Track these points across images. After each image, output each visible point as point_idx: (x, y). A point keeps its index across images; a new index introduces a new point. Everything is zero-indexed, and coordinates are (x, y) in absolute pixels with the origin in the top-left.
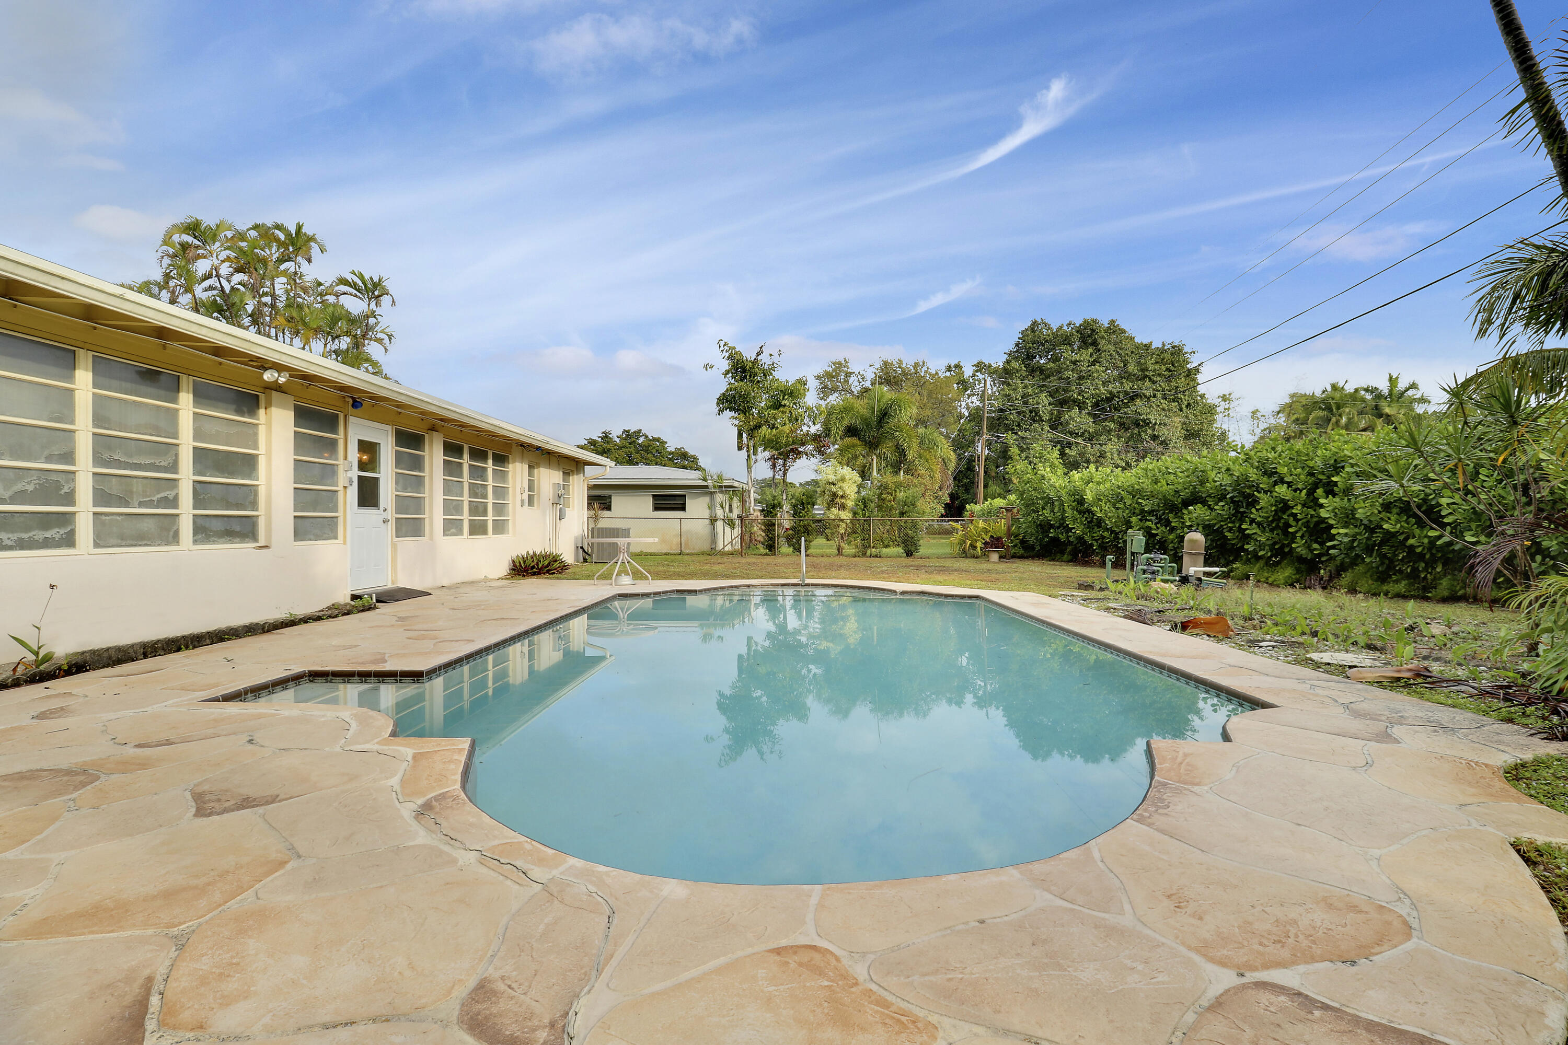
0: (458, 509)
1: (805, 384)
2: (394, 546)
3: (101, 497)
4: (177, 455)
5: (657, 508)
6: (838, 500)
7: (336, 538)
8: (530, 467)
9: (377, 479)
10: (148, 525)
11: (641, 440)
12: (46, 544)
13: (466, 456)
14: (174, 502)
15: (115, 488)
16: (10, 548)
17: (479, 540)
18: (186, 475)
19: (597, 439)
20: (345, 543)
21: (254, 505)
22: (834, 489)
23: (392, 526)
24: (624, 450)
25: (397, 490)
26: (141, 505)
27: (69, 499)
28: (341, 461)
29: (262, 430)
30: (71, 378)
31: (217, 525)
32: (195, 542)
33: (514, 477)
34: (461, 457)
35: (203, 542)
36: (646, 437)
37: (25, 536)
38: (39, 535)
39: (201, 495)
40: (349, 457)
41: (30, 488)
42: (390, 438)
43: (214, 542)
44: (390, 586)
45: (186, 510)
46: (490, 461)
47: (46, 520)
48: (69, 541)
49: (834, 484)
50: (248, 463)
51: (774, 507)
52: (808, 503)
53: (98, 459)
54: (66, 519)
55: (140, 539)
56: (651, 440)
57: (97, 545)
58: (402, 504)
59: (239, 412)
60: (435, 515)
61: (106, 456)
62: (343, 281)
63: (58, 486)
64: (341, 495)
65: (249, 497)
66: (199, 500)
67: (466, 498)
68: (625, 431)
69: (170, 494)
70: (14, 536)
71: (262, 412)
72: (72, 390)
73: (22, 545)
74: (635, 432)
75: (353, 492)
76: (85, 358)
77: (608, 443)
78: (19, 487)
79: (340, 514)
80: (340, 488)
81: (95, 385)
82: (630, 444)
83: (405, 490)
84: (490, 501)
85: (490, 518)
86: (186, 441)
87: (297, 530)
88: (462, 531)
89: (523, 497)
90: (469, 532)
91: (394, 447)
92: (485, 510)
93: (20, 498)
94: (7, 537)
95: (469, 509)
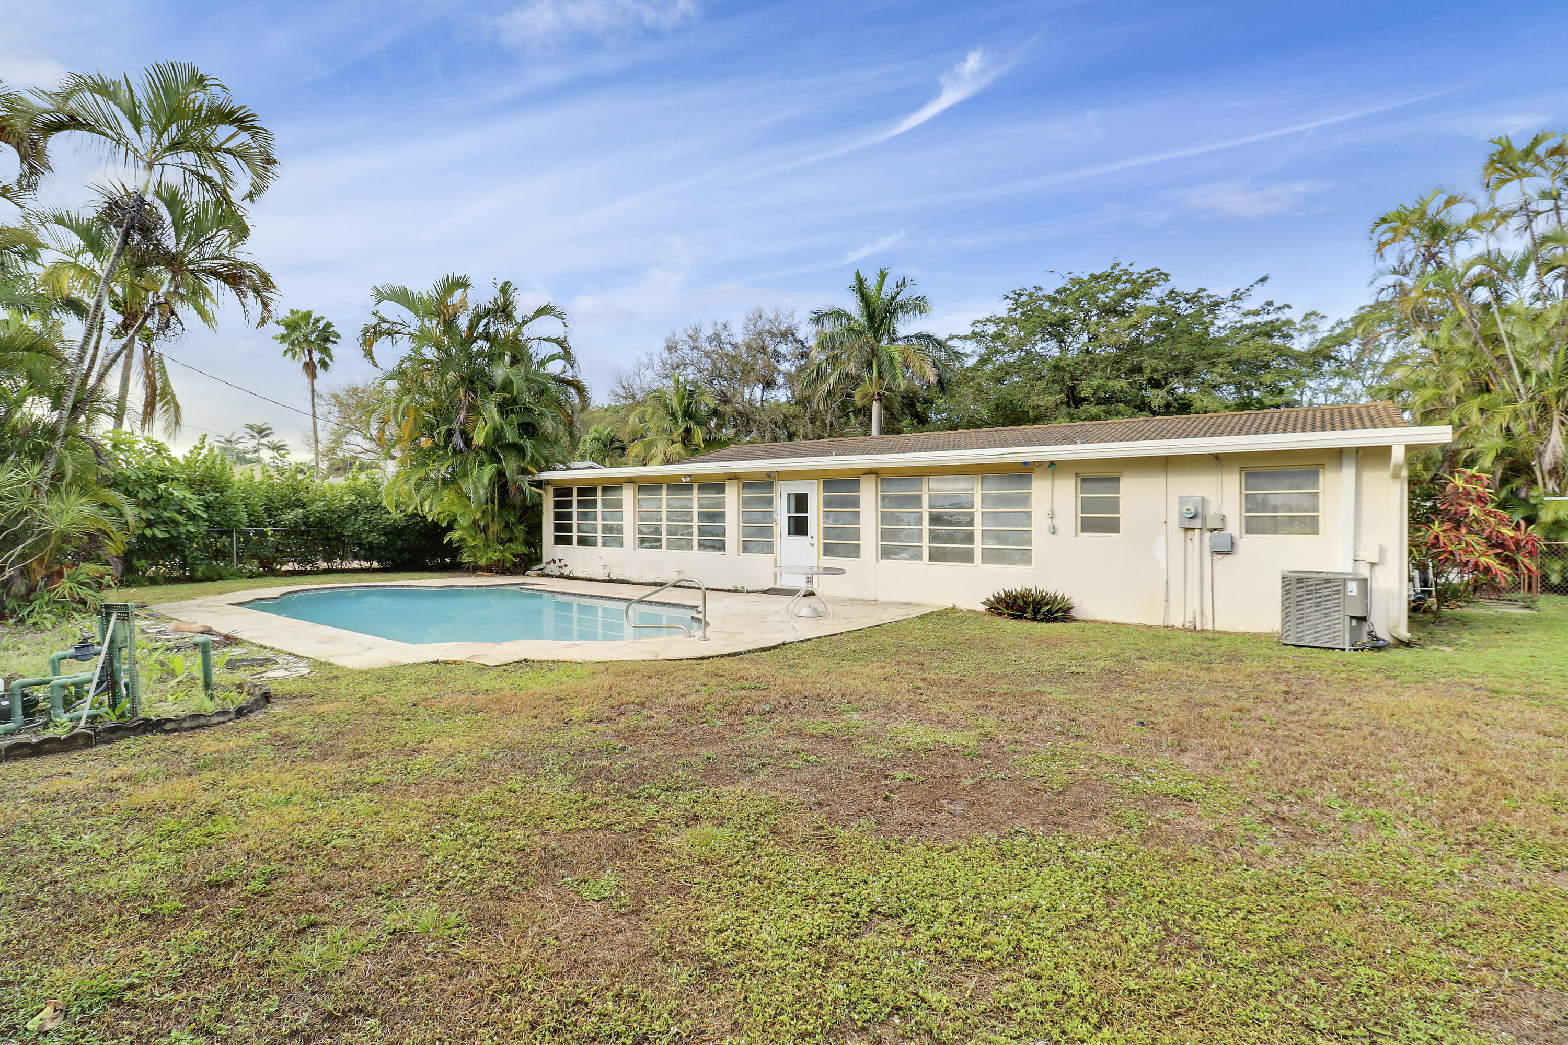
2: (819, 562)
3: (669, 532)
4: (692, 516)
7: (772, 552)
9: (806, 517)
10: (683, 542)
12: (656, 547)
13: (925, 487)
14: (691, 534)
15: (673, 529)
16: (650, 548)
18: (695, 523)
20: (778, 555)
21: (724, 535)
23: (820, 547)
26: (681, 535)
27: (661, 533)
28: (773, 509)
29: (727, 499)
30: (661, 496)
31: (707, 543)
32: (699, 550)
33: (1037, 499)
35: (702, 550)
37: (652, 545)
38: (656, 545)
39: (702, 531)
40: (781, 506)
41: (653, 530)
42: (818, 488)
43: (706, 550)
45: (695, 537)
47: (657, 540)
48: (661, 547)
50: (722, 516)
53: (668, 520)
54: (660, 540)
55: (681, 547)
57: (668, 549)
58: (830, 533)
59: (717, 493)
60: (864, 542)
61: (671, 518)
63: (658, 529)
64: (775, 528)
65: (722, 531)
66: (701, 533)
69: (690, 531)
70: (650, 545)
71: (726, 491)
72: (661, 499)
73: (652, 547)
75: (784, 526)
76: (664, 487)
78: (651, 530)
80: (774, 524)
81: (667, 496)
83: (834, 522)
84: (978, 528)
85: (978, 546)
86: (695, 511)
87: (746, 547)
88: (919, 557)
89: (1056, 522)
90: (932, 558)
91: (822, 494)
92: (970, 538)
93: (650, 533)
94: (648, 545)
95: (934, 537)
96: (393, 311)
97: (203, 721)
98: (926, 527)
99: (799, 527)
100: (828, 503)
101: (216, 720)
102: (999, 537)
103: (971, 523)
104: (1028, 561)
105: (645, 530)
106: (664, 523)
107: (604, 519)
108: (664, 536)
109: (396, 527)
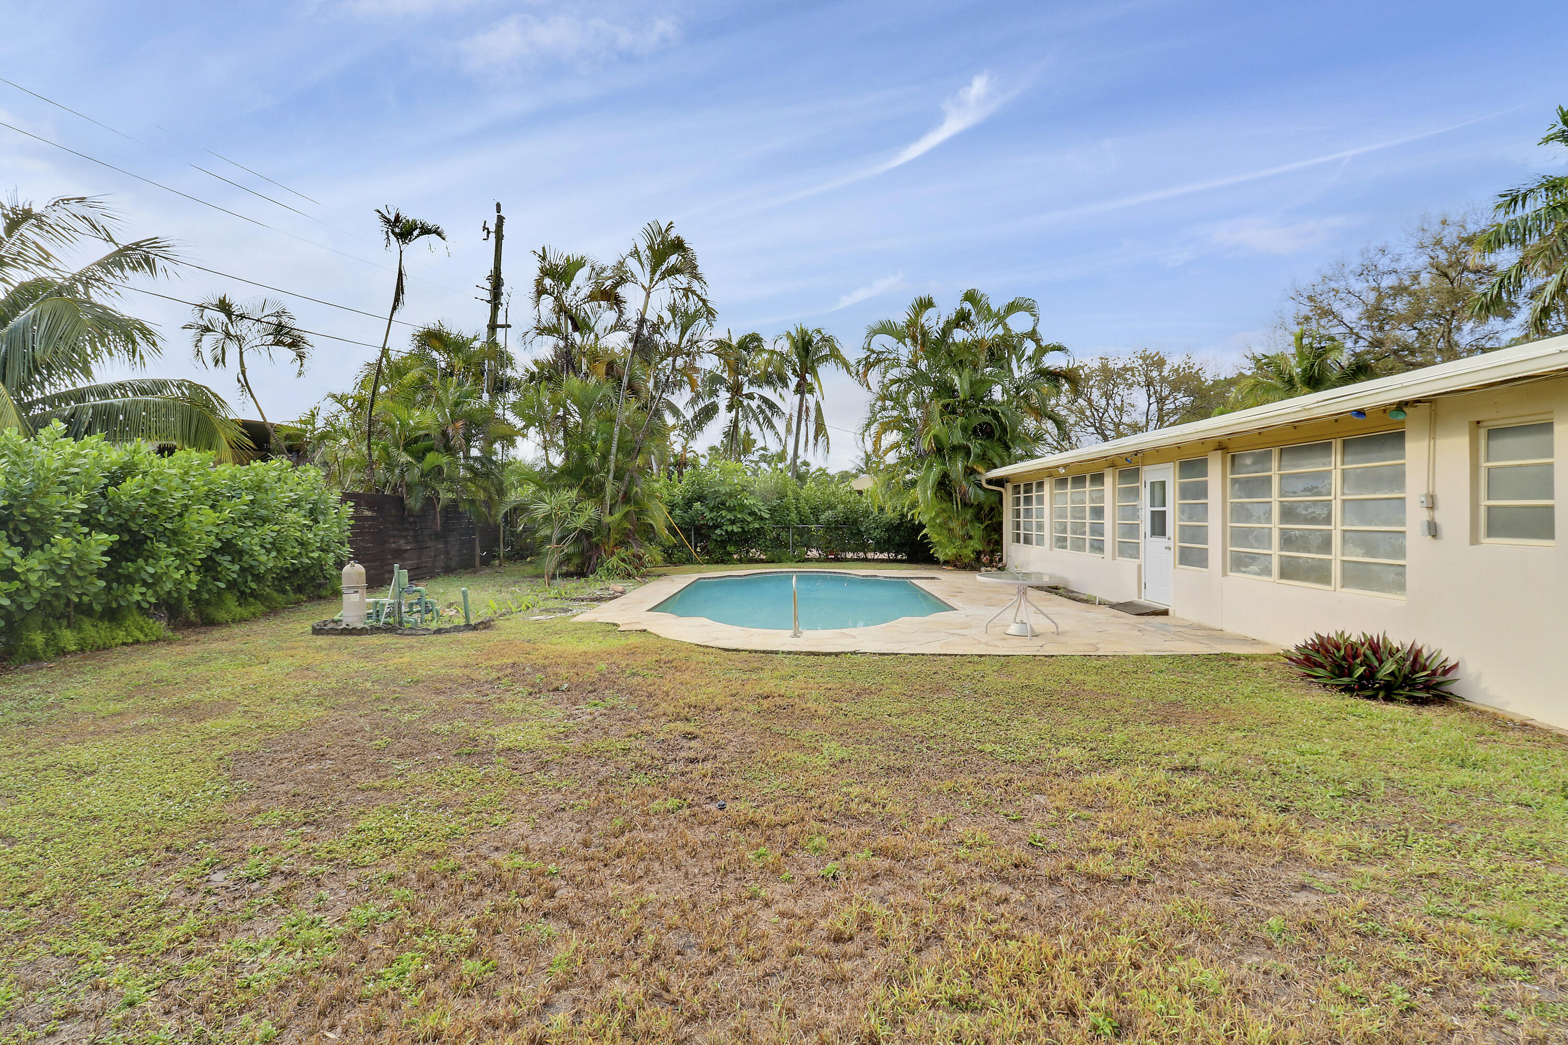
3: (1072, 531)
7: (1139, 558)
9: (1165, 512)
10: (1081, 542)
13: (1275, 465)
14: (1085, 534)
15: (1074, 528)
18: (1088, 521)
23: (1174, 554)
25: (1180, 520)
27: (1067, 532)
28: (1140, 502)
31: (1095, 545)
34: (1269, 467)
40: (1143, 499)
42: (1174, 473)
45: (1088, 537)
48: (1067, 547)
53: (1072, 516)
54: (1066, 539)
55: (1079, 548)
58: (1184, 533)
60: (1216, 544)
64: (1140, 526)
66: (1091, 531)
73: (1060, 548)
75: (1147, 524)
80: (1140, 522)
83: (1191, 518)
84: (1336, 529)
85: (1336, 557)
87: (1120, 550)
88: (1267, 571)
89: (1439, 517)
90: (1284, 575)
91: (1178, 480)
92: (1326, 545)
93: (1060, 531)
94: (1058, 544)
95: (1287, 541)
96: (883, 342)
97: (414, 632)
98: (1276, 525)
99: (1159, 525)
100: (1183, 492)
101: (421, 632)
102: (1365, 542)
103: (1328, 520)
104: (1400, 586)
105: (1057, 528)
106: (1069, 520)
107: (1036, 517)
108: (1069, 535)
109: (892, 525)
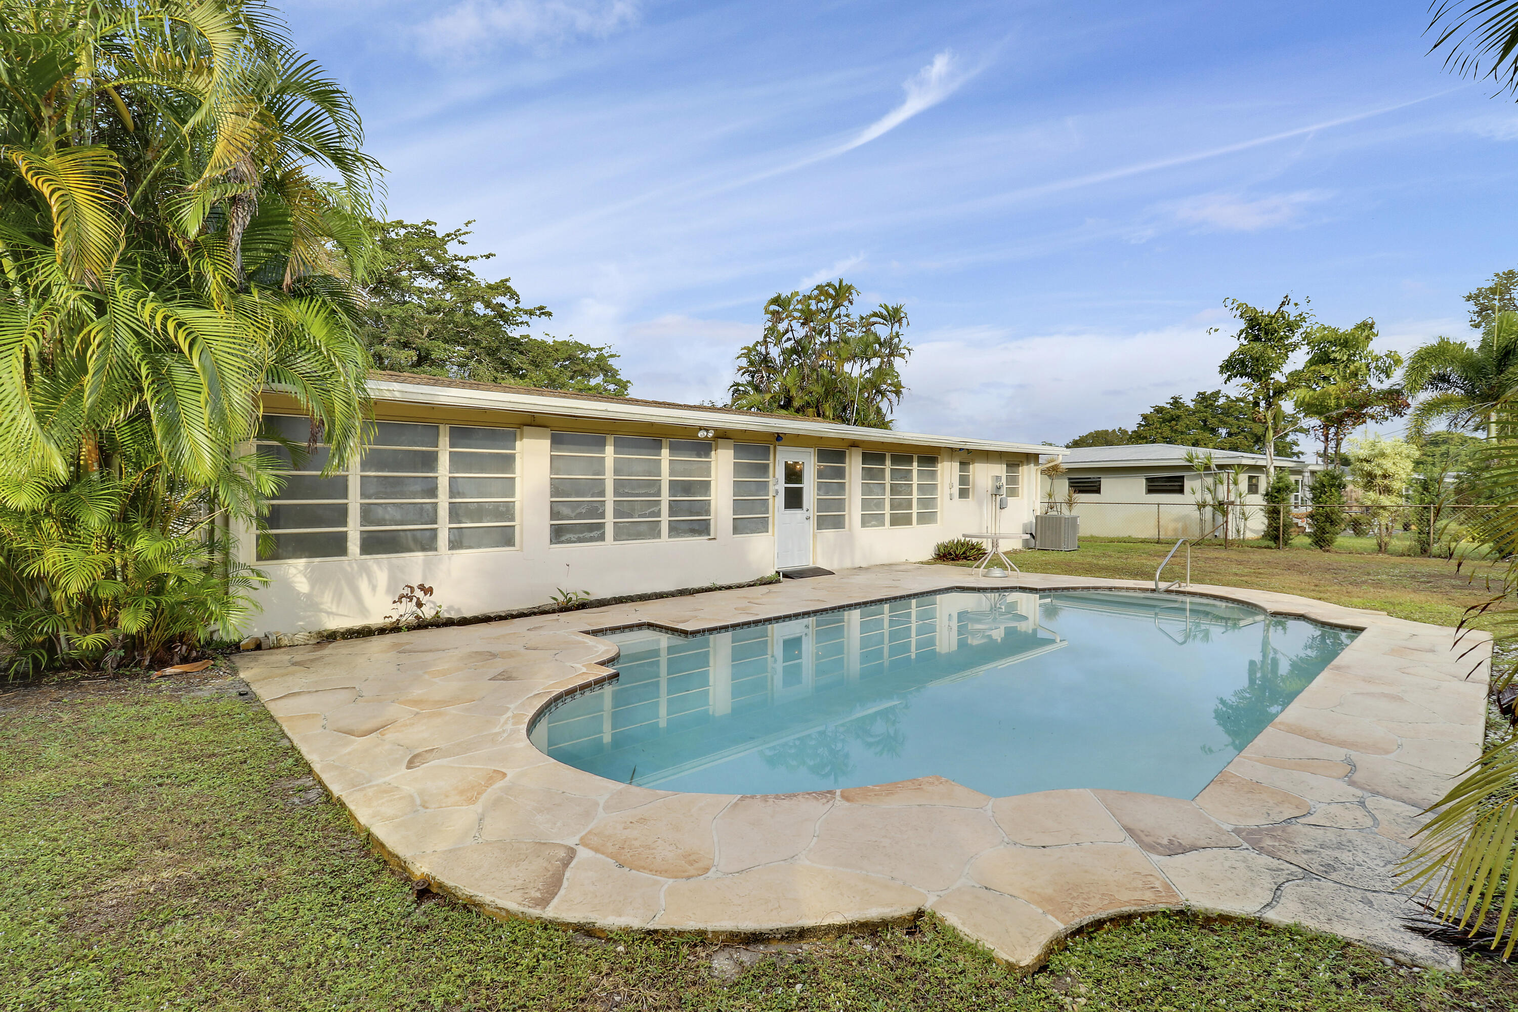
0: (880, 504)
1: (1371, 327)
2: (814, 536)
3: (618, 513)
4: (660, 486)
5: (1150, 491)
6: (1379, 481)
7: (767, 532)
8: (961, 463)
9: (801, 489)
10: (643, 528)
11: (1222, 401)
12: (591, 539)
13: (888, 462)
16: (575, 542)
17: (901, 531)
18: (665, 497)
19: (1166, 406)
20: (773, 535)
21: (708, 512)
22: (1367, 467)
23: (813, 522)
24: (1197, 415)
25: (818, 495)
26: (639, 516)
27: (602, 515)
28: (771, 479)
29: (713, 465)
30: (603, 451)
32: (670, 537)
33: (942, 475)
34: (883, 463)
35: (674, 537)
36: (1228, 397)
37: (581, 536)
38: (588, 535)
39: (674, 508)
40: (777, 476)
41: (584, 511)
42: (812, 457)
43: (682, 537)
44: (811, 565)
45: (665, 519)
46: (915, 464)
47: (592, 527)
48: (602, 538)
49: (1368, 461)
50: (705, 487)
51: (1279, 490)
52: (1333, 485)
53: (616, 493)
54: (601, 526)
55: (639, 536)
56: (1233, 401)
57: (615, 540)
58: (822, 505)
59: (699, 456)
60: (854, 511)
61: (621, 491)
62: (875, 315)
63: (597, 509)
64: (771, 501)
65: (705, 507)
66: (673, 511)
67: (887, 497)
68: (1199, 393)
69: (656, 509)
70: (576, 536)
71: (713, 453)
72: (604, 458)
73: (580, 540)
74: (1212, 394)
75: (781, 499)
76: (610, 440)
77: (1178, 408)
78: (578, 511)
79: (770, 515)
80: (770, 497)
81: (615, 453)
82: (1206, 407)
83: (827, 493)
84: (915, 497)
85: (915, 511)
86: (665, 477)
87: (739, 527)
88: (883, 523)
89: (953, 491)
90: (891, 523)
91: (816, 464)
92: (910, 505)
93: (579, 516)
94: (573, 536)
95: (894, 505)
99: (794, 500)
100: (820, 474)
103: (911, 493)
105: (565, 511)
106: (610, 498)
107: (453, 493)
108: (609, 520)
